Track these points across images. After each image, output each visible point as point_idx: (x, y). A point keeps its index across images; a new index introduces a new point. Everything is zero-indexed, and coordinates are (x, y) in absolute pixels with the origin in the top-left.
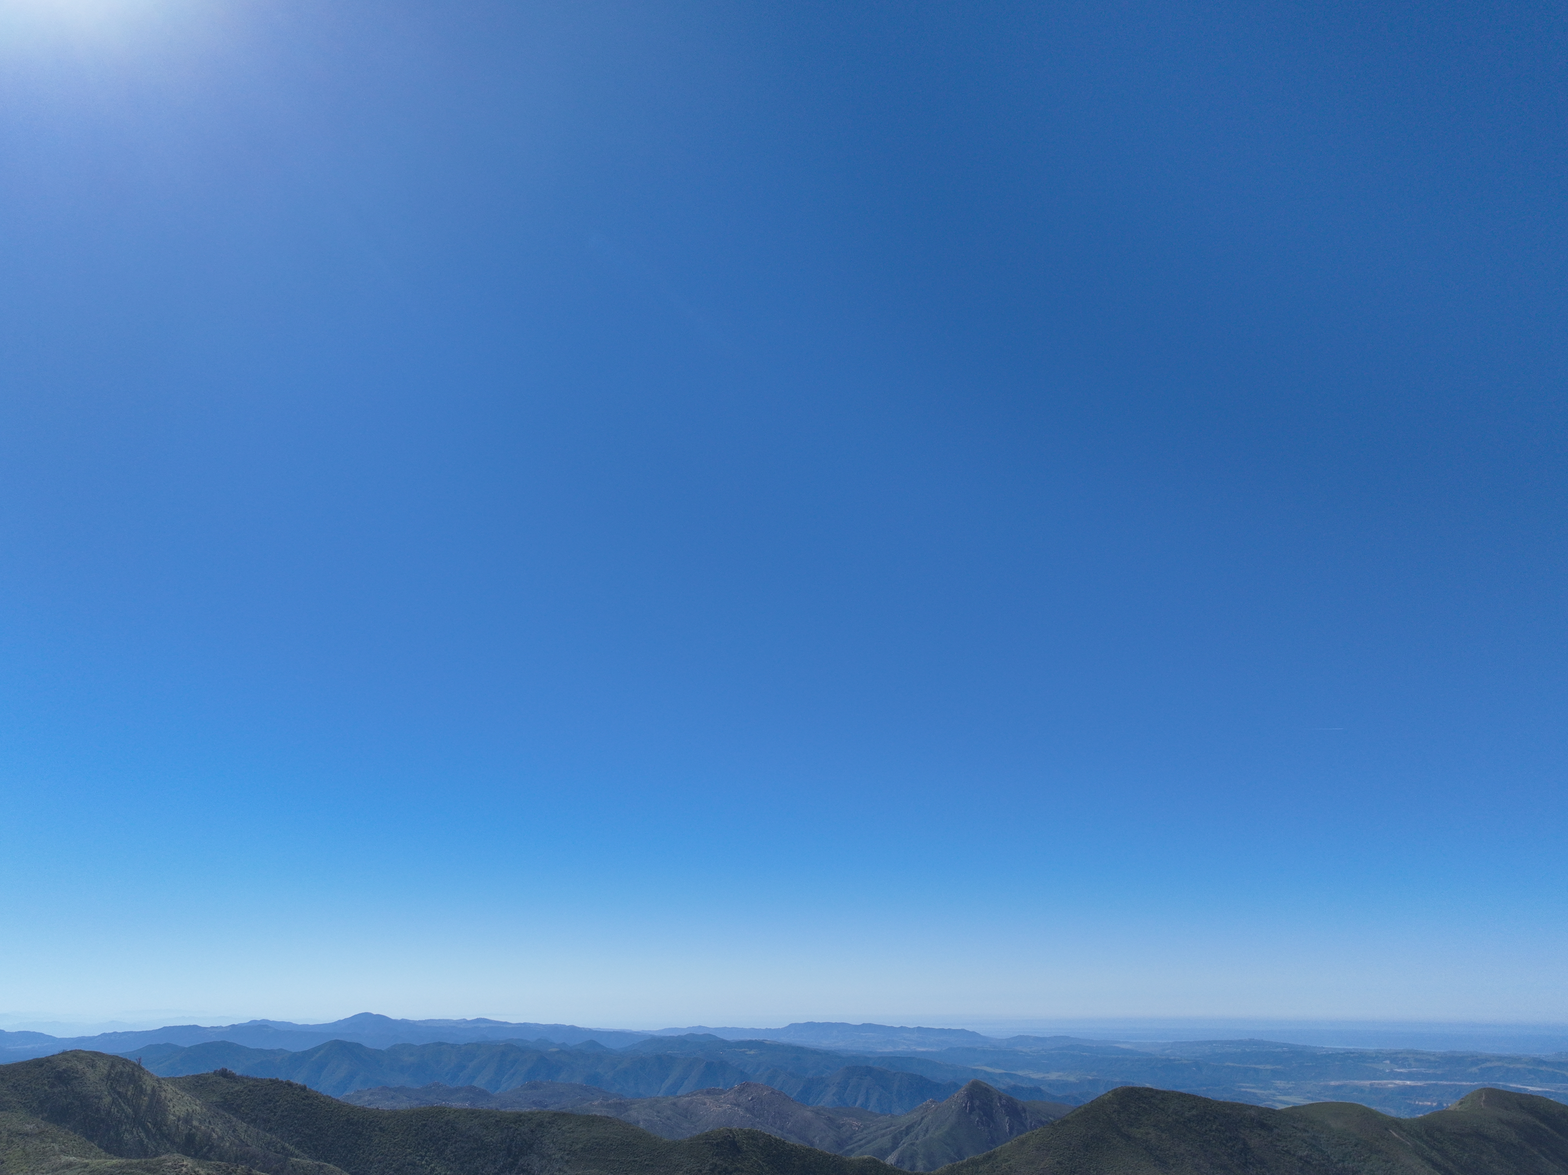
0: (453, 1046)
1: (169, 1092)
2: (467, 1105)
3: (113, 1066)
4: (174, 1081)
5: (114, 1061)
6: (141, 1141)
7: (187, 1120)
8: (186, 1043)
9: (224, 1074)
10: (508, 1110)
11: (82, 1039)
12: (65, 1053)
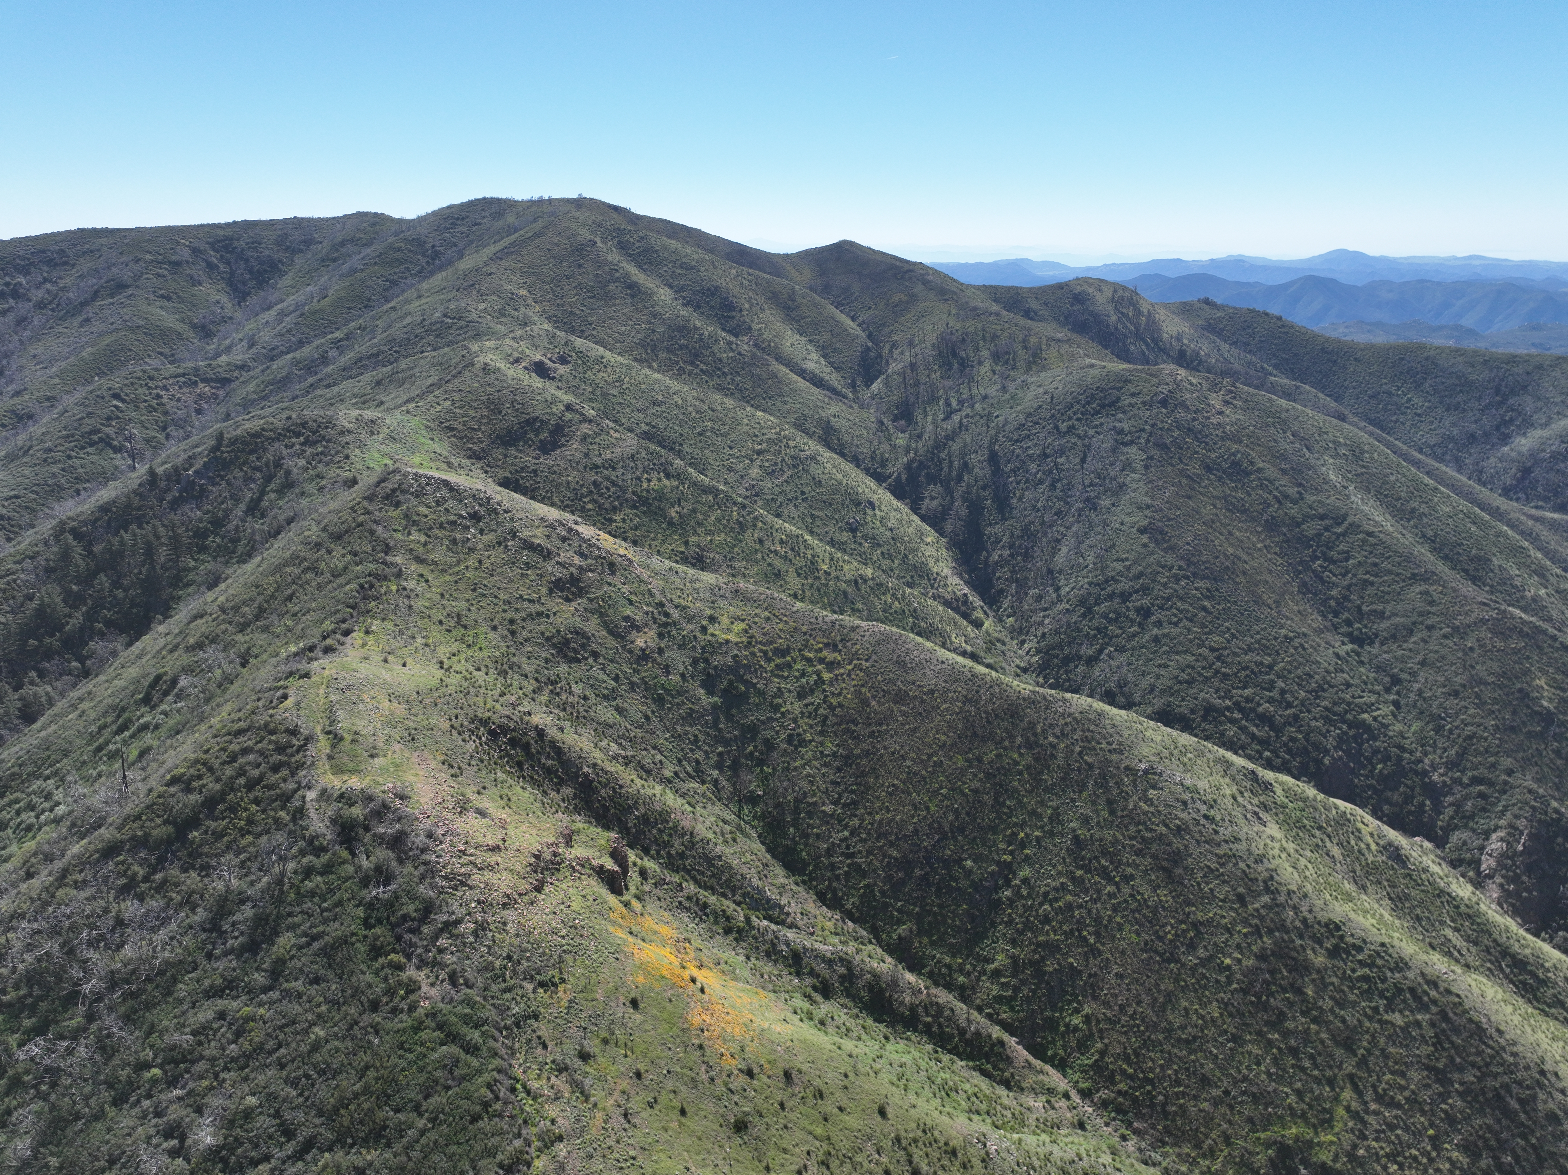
0: (1439, 283)
1: (1161, 315)
2: (1451, 343)
3: (1115, 291)
4: (1166, 306)
5: (1116, 287)
6: (1143, 353)
7: (1179, 338)
8: (1172, 274)
9: (1207, 302)
10: (1501, 350)
11: (1089, 269)
12: (1078, 279)
